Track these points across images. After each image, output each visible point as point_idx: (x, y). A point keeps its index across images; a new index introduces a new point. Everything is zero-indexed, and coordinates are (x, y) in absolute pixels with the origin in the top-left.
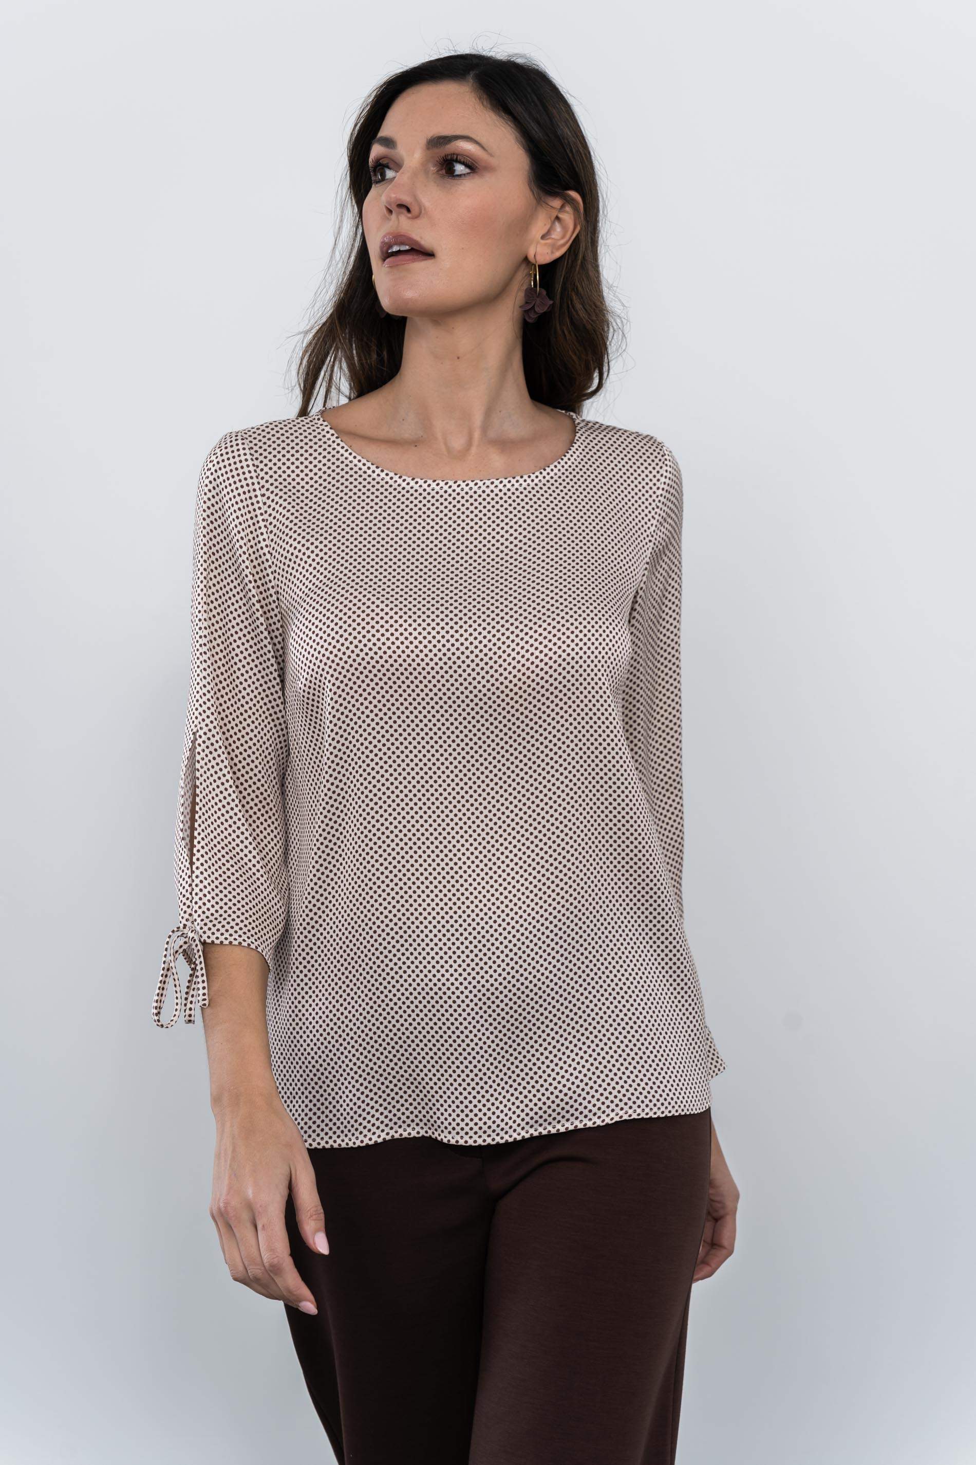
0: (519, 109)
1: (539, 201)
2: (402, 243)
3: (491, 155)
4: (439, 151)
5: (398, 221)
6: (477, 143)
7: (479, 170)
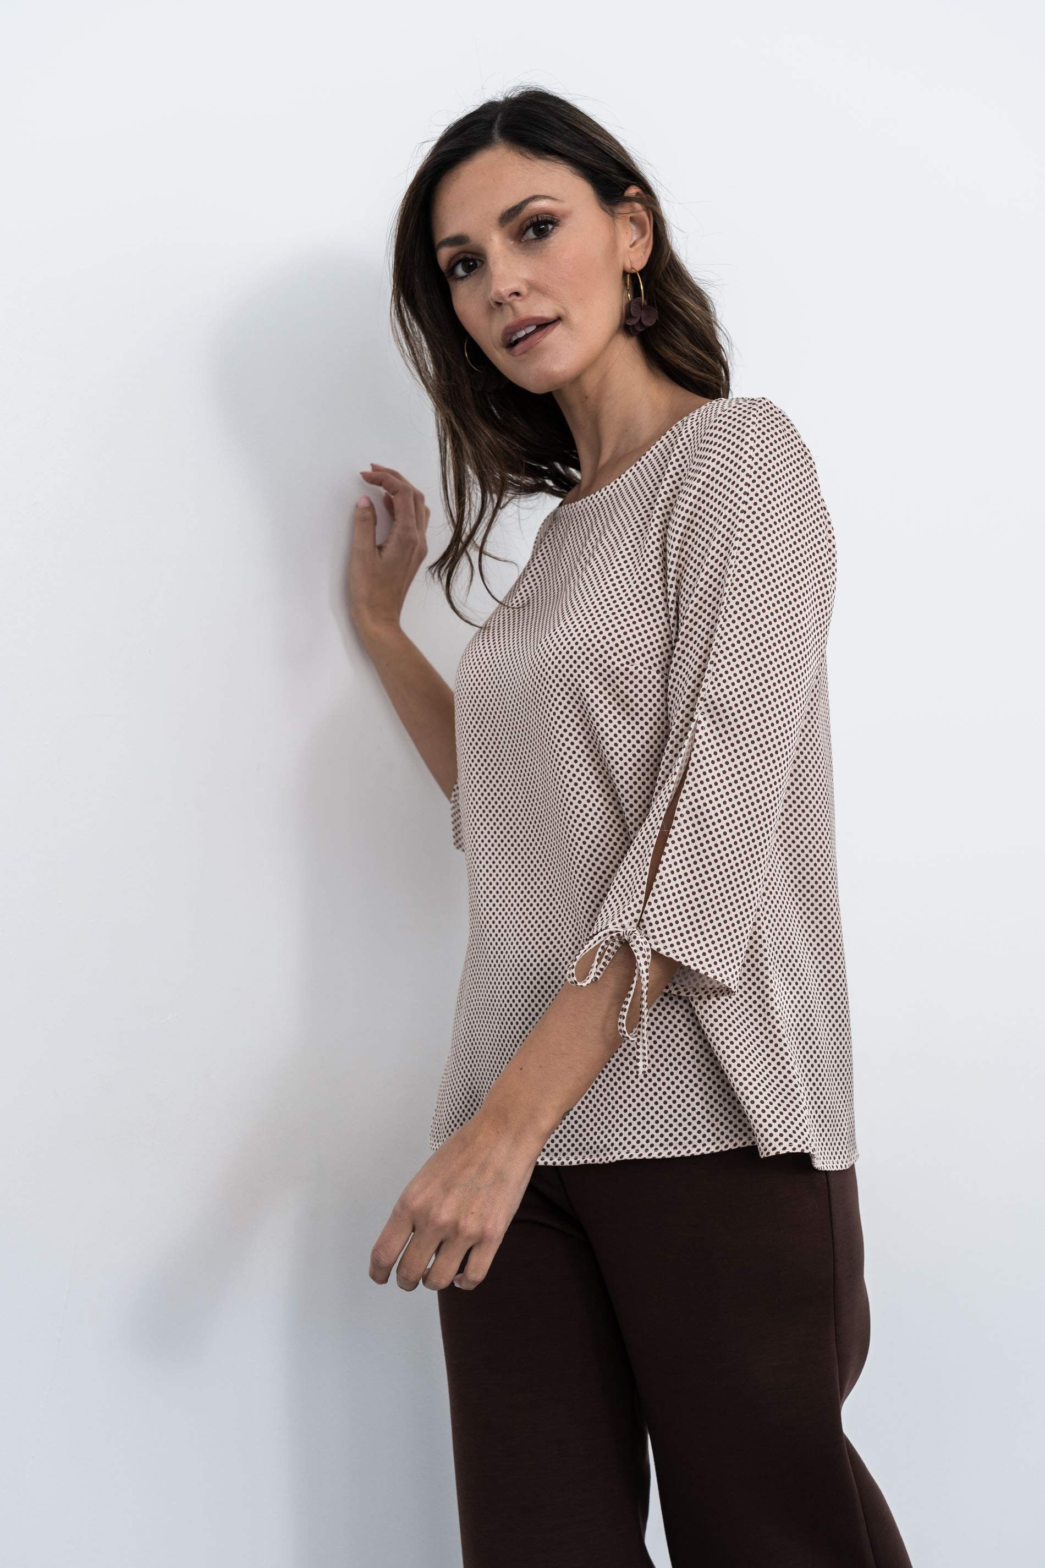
0: (557, 143)
1: (613, 215)
2: (529, 325)
3: (562, 201)
4: (515, 223)
5: (513, 308)
6: (545, 197)
7: (559, 221)
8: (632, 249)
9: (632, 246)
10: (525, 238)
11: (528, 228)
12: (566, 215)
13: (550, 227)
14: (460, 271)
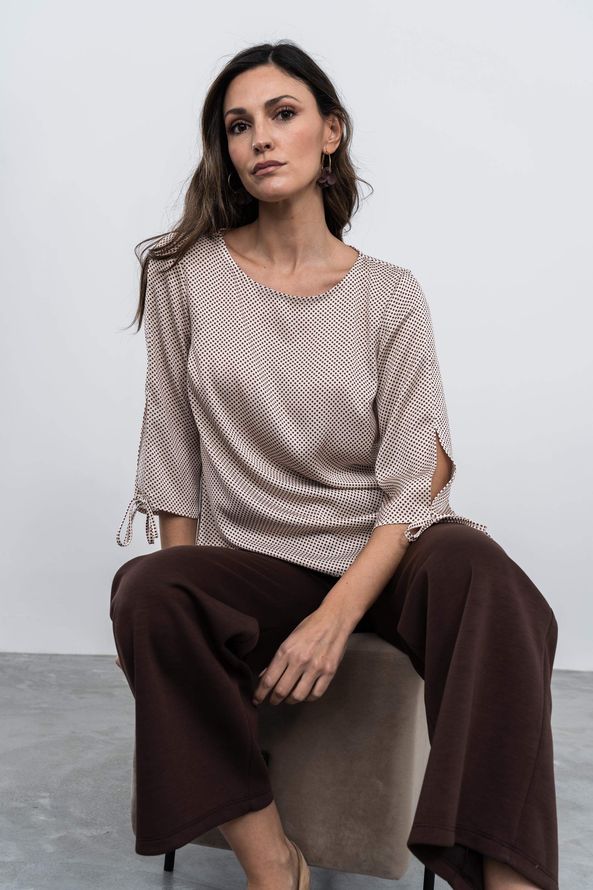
1: (324, 120)
5: (265, 154)
6: (292, 97)
7: (297, 112)
8: (329, 141)
10: (277, 118)
11: (280, 113)
12: (301, 110)
13: (291, 115)
14: (237, 130)
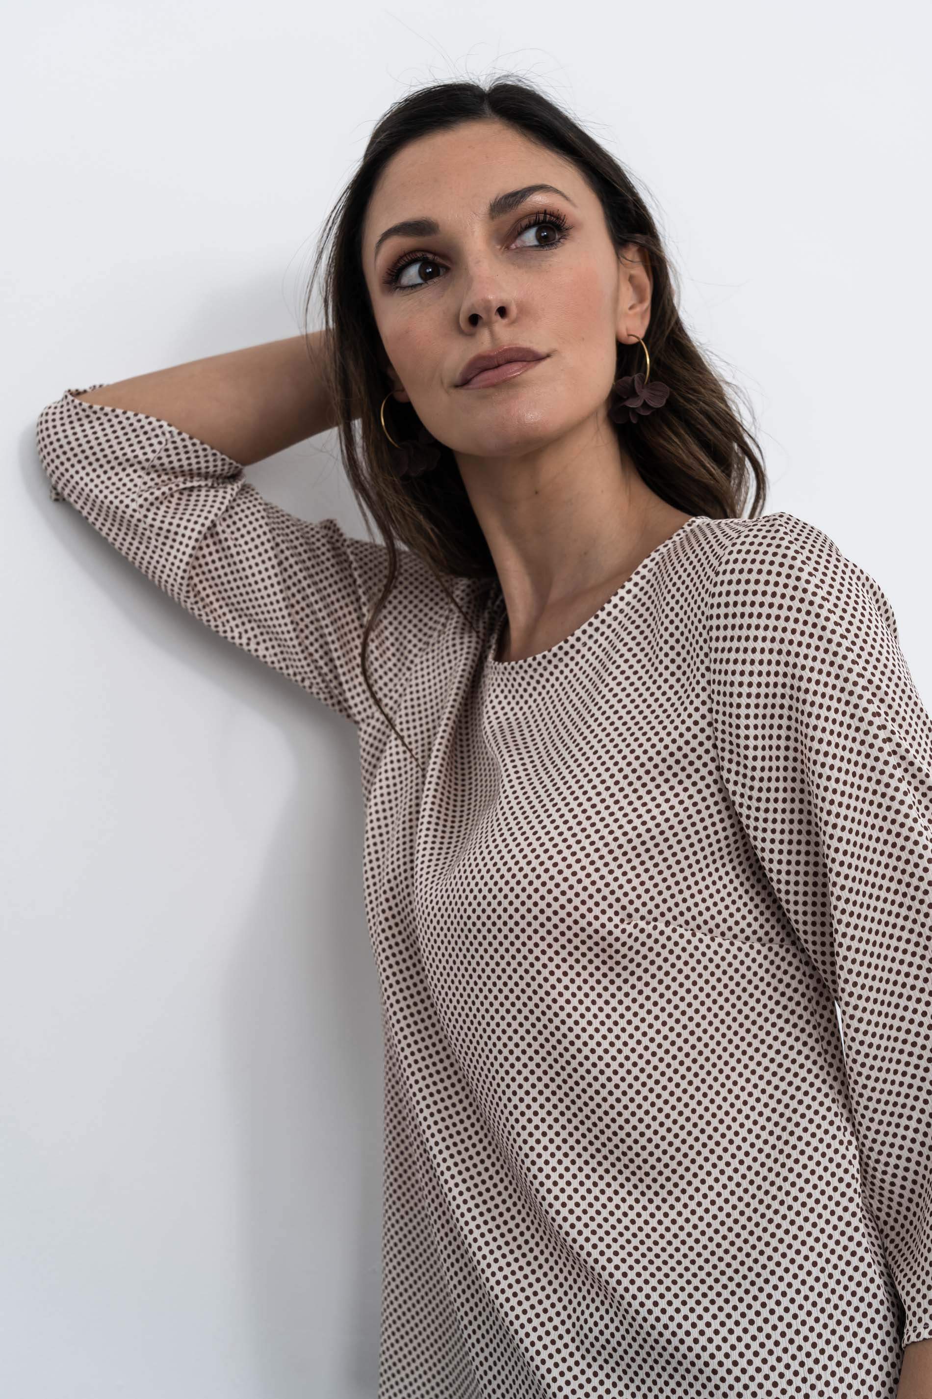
3: (574, 205)
4: (508, 219)
5: (492, 333)
6: (556, 193)
7: (567, 230)
8: (631, 312)
9: (631, 308)
10: (518, 243)
11: (528, 227)
12: (576, 226)
13: (557, 235)
